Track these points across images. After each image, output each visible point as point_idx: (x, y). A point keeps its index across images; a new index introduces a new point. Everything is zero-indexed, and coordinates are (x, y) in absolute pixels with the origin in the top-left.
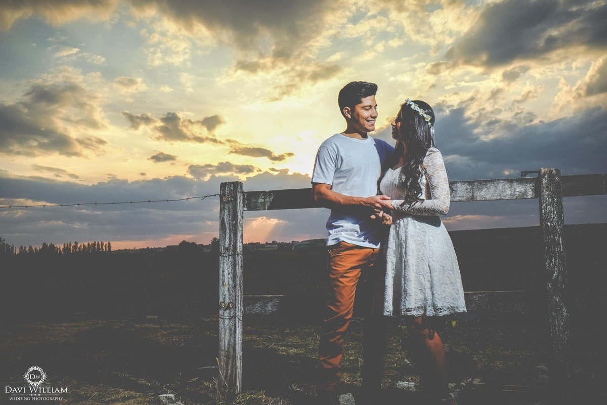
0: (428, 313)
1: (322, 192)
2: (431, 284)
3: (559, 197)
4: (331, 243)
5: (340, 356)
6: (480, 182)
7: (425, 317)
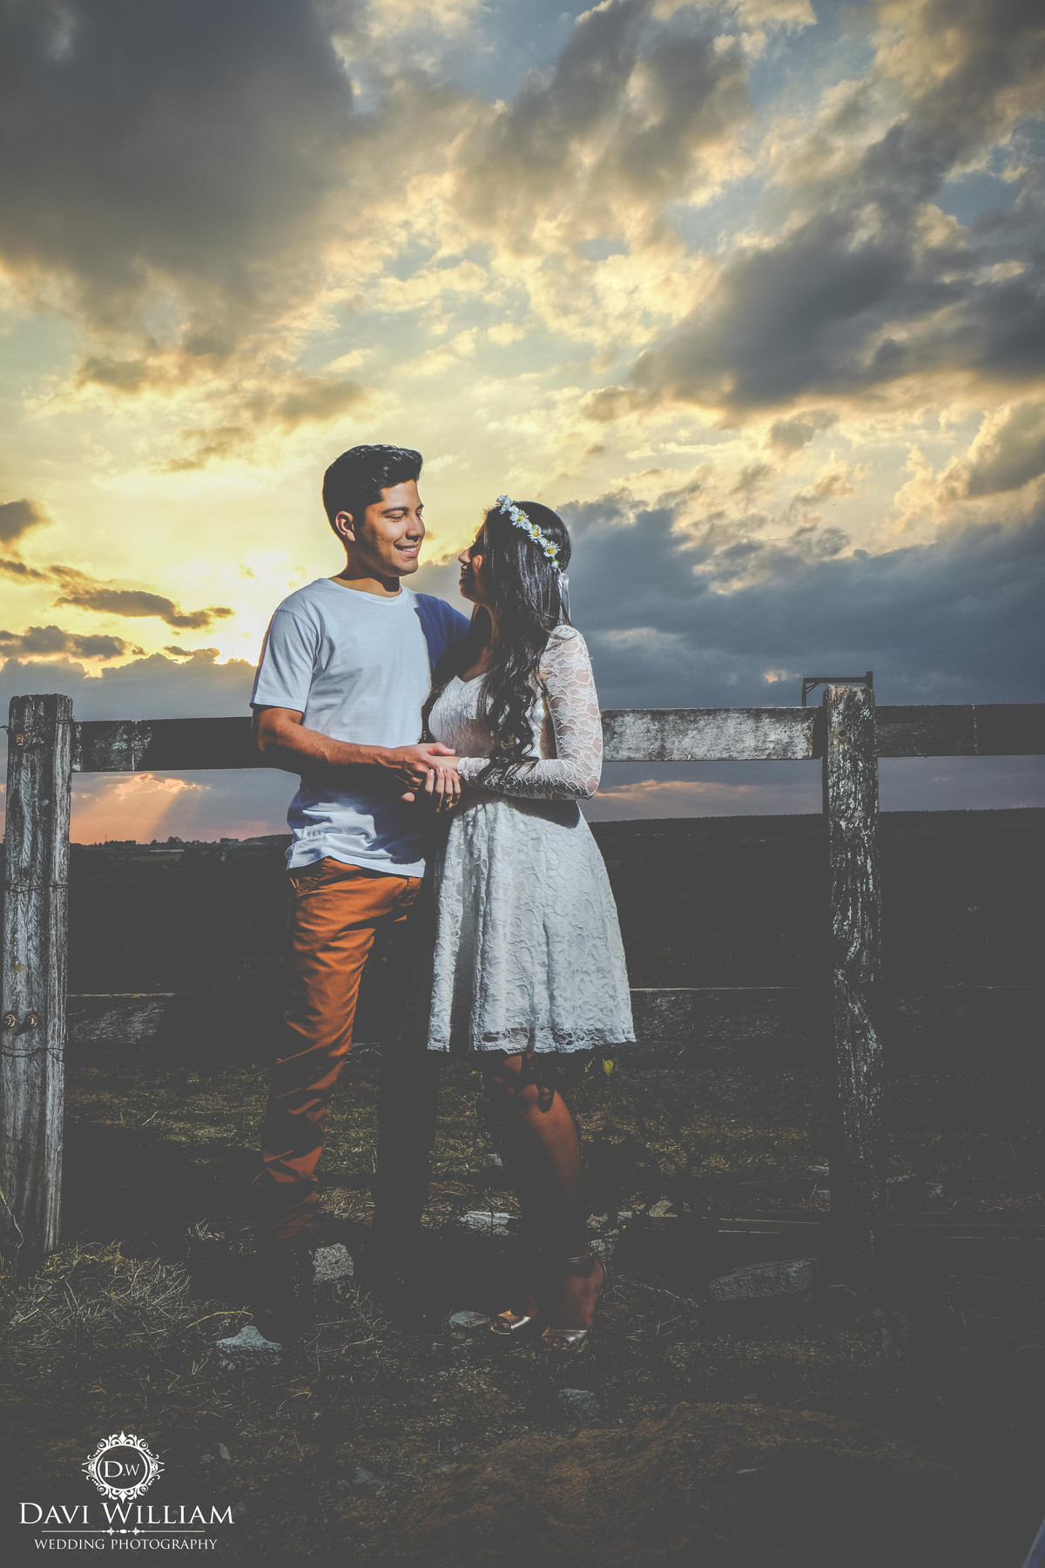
0: (538, 1045)
1: (278, 729)
2: (548, 972)
3: (870, 759)
4: (298, 860)
5: (317, 1152)
6: (681, 714)
7: (529, 1056)
